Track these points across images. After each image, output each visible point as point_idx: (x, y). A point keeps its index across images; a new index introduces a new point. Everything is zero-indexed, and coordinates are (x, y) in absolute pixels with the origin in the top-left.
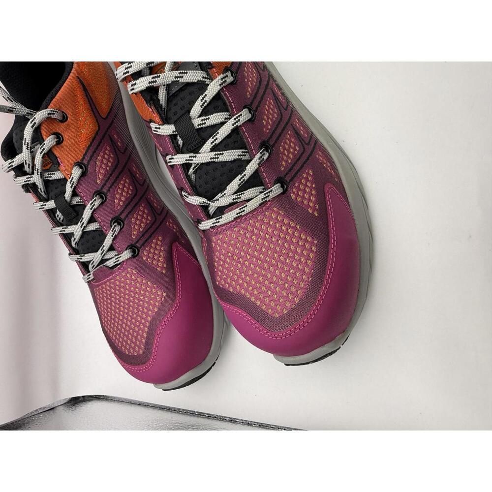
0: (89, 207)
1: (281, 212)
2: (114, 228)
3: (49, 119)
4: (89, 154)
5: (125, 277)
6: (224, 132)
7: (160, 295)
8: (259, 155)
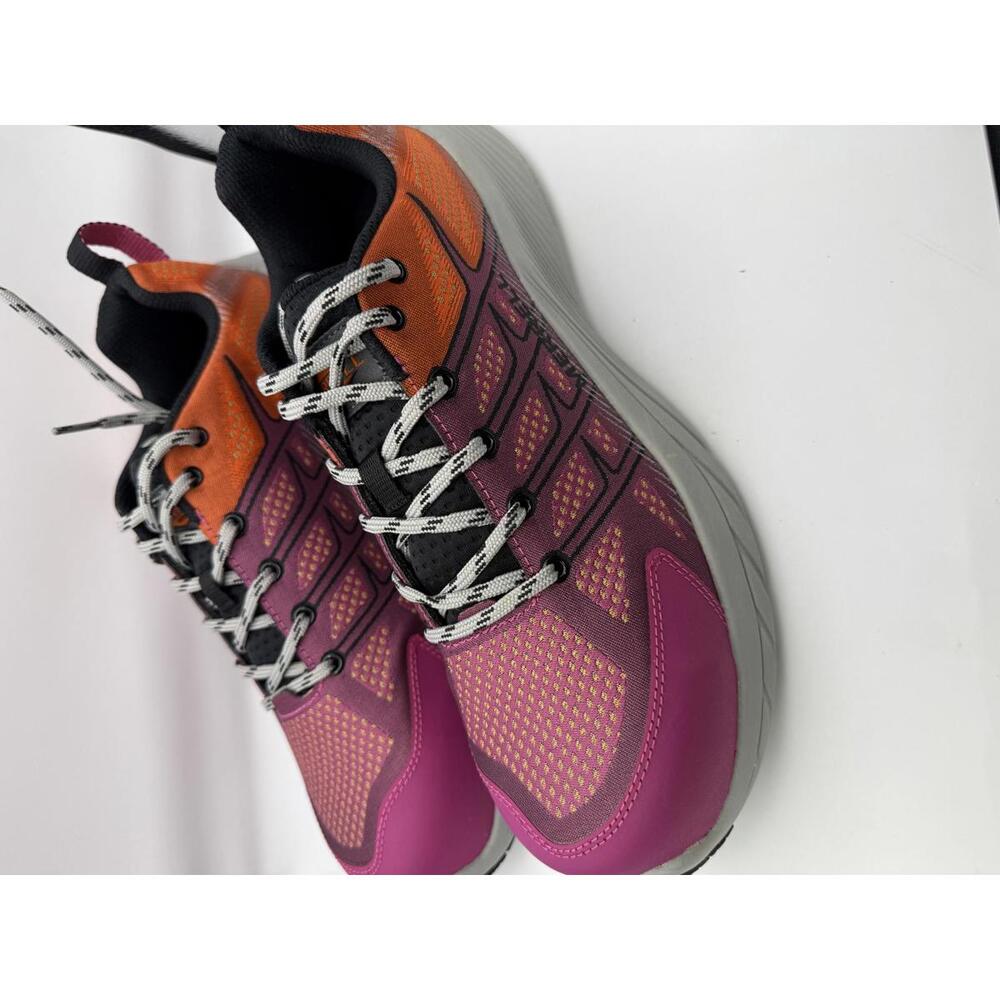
0: (251, 591)
1: (556, 618)
2: (298, 623)
3: (175, 449)
4: (249, 495)
5: (322, 710)
6: (439, 483)
7: (385, 744)
8: (505, 519)
